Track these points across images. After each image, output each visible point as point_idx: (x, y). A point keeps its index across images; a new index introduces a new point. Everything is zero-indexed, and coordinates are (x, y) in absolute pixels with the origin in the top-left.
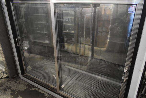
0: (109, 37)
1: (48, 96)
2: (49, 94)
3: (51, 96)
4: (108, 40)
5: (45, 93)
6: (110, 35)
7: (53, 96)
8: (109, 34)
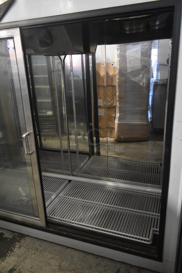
0: (118, 115)
1: (11, 237)
2: (14, 232)
3: (18, 235)
4: (117, 122)
5: (4, 232)
6: (120, 113)
7: (22, 234)
8: (117, 110)
